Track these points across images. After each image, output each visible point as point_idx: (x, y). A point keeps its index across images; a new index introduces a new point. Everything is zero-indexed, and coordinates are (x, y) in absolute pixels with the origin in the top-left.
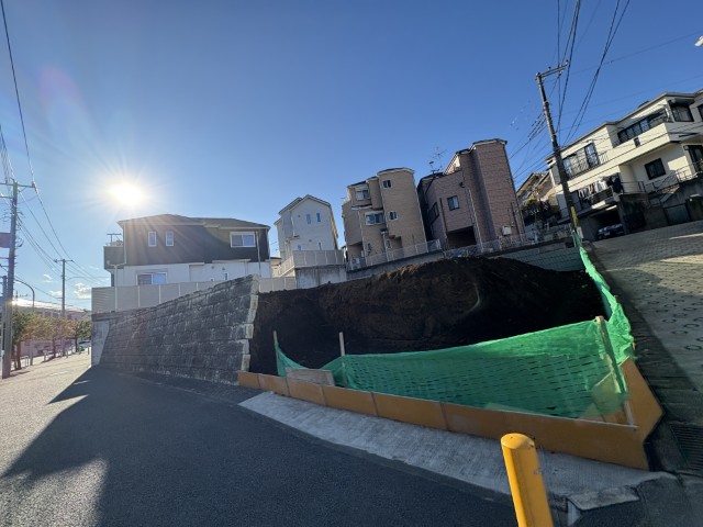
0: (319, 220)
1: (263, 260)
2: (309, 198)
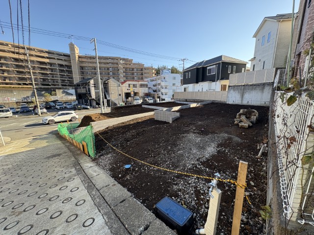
1: (217, 80)
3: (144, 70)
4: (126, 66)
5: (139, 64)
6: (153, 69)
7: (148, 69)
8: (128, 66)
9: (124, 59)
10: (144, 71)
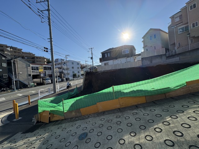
0: (155, 37)
1: (131, 57)
2: (151, 29)
3: (36, 58)
4: (14, 54)
5: (30, 54)
6: (44, 58)
7: (40, 58)
8: (17, 54)
9: (11, 47)
10: (36, 60)
